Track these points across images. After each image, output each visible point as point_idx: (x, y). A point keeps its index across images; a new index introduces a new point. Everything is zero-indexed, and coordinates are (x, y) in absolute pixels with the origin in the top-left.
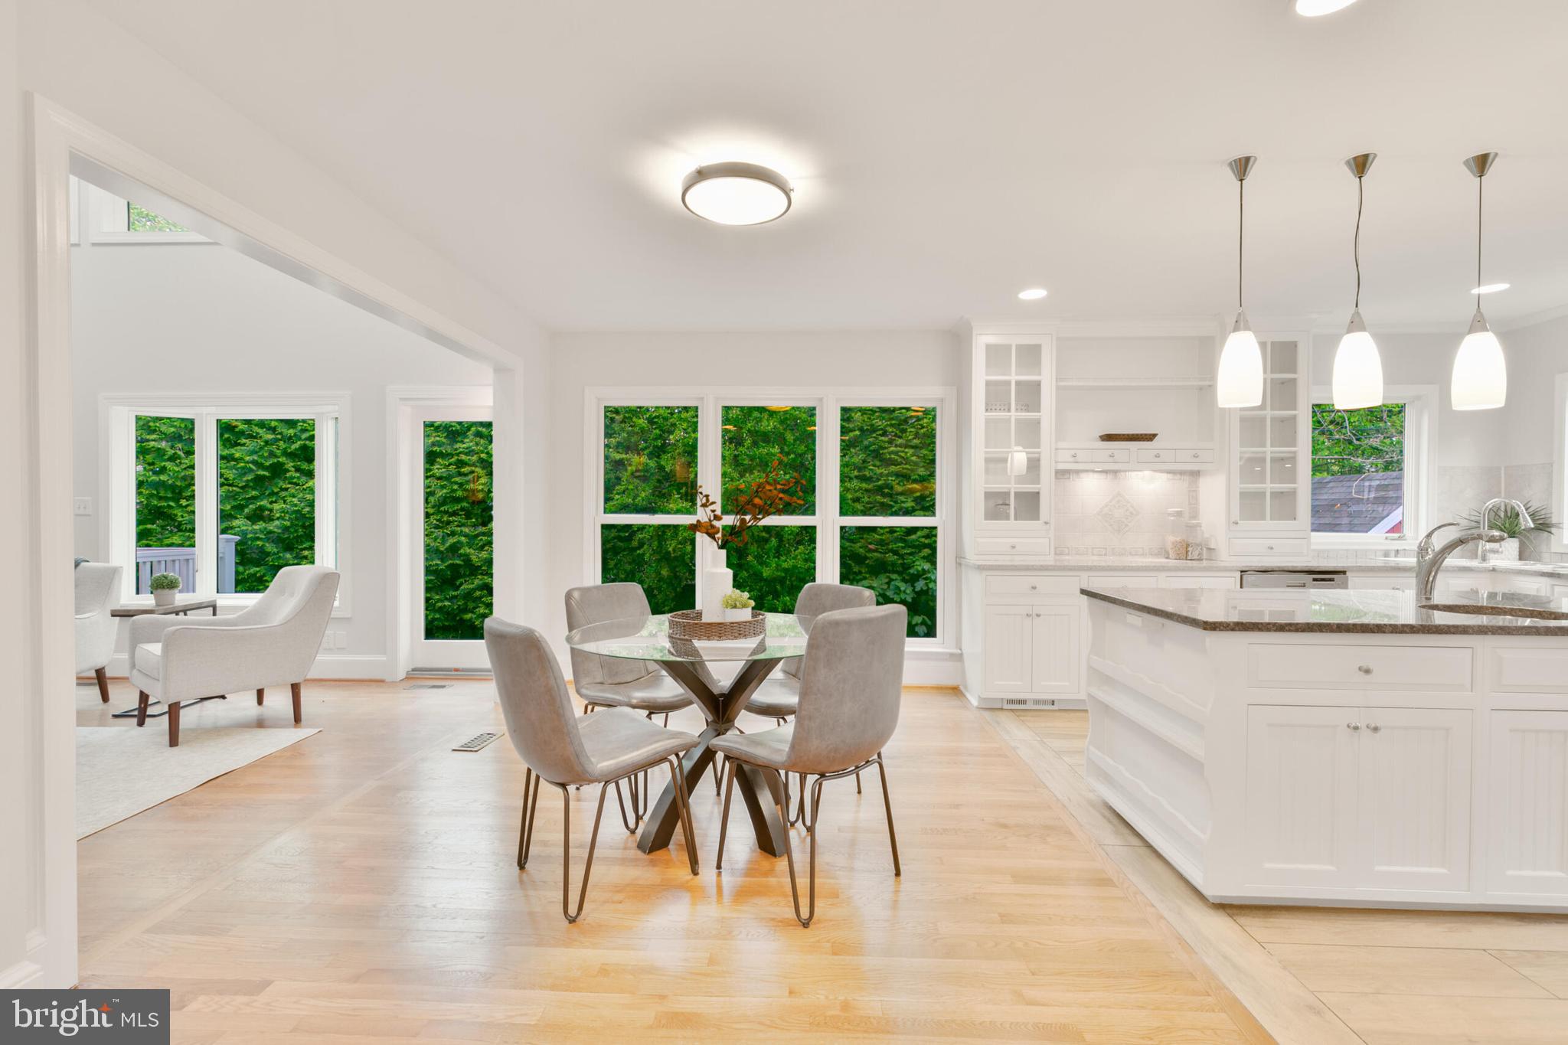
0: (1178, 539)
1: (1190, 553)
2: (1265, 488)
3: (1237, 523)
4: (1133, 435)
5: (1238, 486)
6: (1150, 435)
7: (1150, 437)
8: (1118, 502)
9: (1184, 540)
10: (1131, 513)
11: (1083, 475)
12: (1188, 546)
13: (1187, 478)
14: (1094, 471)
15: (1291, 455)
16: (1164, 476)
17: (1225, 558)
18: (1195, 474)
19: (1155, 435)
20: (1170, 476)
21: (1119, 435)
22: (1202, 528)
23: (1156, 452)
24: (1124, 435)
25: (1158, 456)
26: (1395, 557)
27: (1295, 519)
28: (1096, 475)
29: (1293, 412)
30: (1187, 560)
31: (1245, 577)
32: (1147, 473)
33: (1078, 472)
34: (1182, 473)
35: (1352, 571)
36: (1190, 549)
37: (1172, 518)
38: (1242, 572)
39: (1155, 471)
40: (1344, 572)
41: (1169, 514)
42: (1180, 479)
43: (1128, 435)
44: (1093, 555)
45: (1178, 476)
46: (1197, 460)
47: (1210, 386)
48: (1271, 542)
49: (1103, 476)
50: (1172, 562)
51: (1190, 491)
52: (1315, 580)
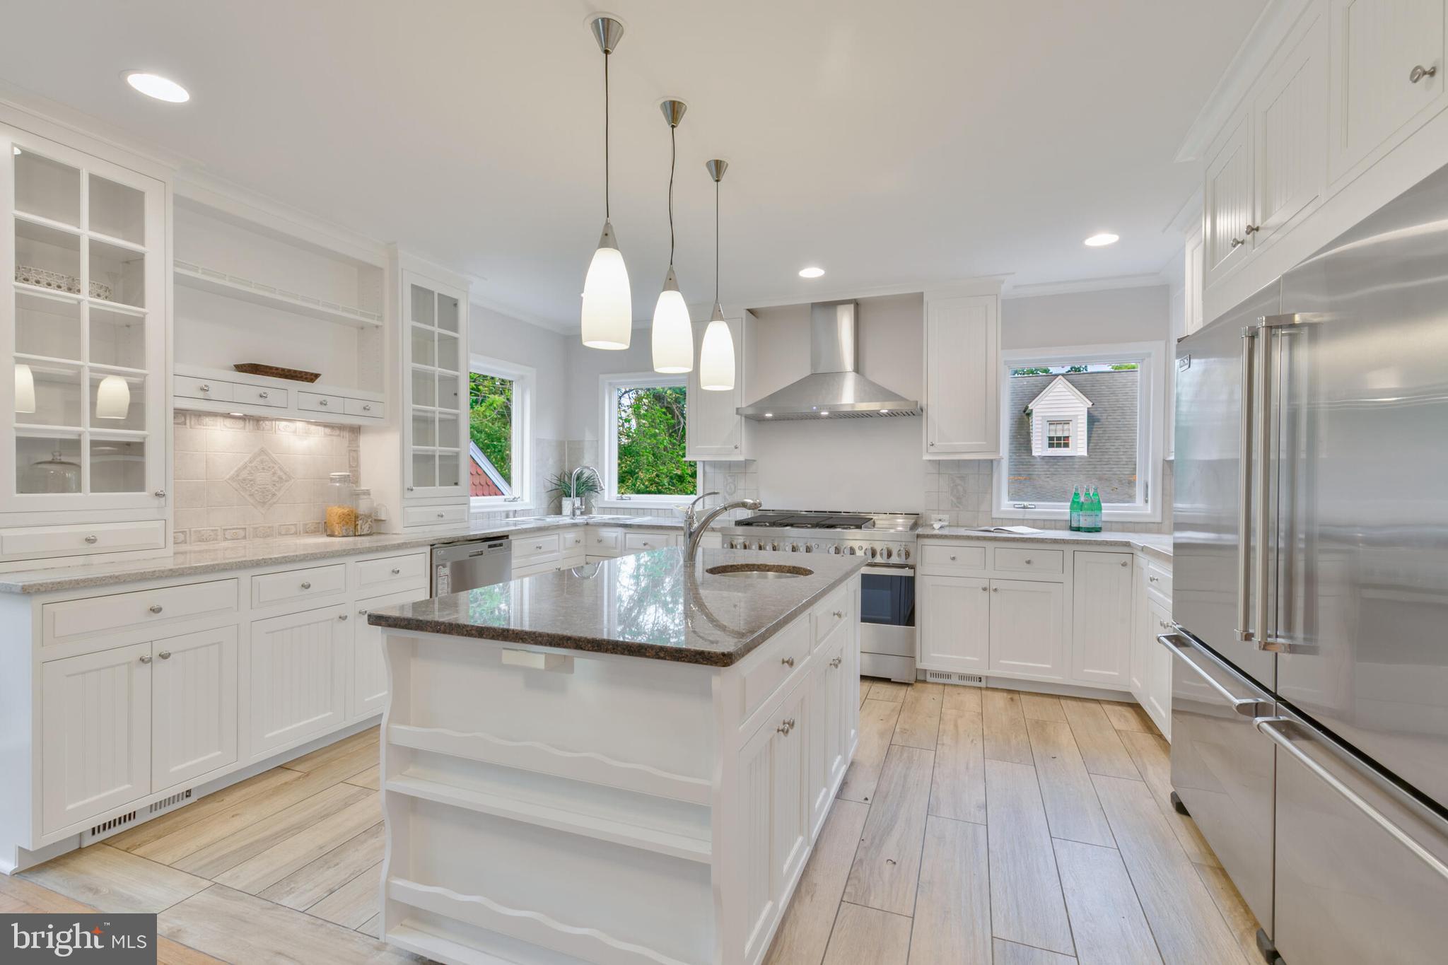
0: (346, 511)
1: (359, 527)
2: (434, 451)
3: (412, 490)
4: (289, 371)
5: (411, 448)
6: (312, 374)
7: (311, 377)
8: (262, 462)
9: (352, 512)
10: (280, 478)
11: (207, 420)
12: (357, 517)
13: (346, 434)
14: (227, 416)
15: (455, 418)
16: (321, 429)
17: (400, 530)
18: (355, 430)
19: (317, 376)
20: (328, 431)
21: (271, 368)
22: (372, 496)
23: (322, 398)
24: (277, 369)
25: (323, 403)
26: (514, 517)
27: (456, 484)
28: (228, 422)
29: (456, 373)
30: (355, 536)
31: (434, 551)
32: (300, 425)
33: (200, 414)
34: (342, 428)
35: (512, 534)
36: (360, 522)
37: (338, 484)
38: (431, 545)
39: (309, 423)
40: (507, 537)
41: (332, 480)
42: (339, 436)
43: (283, 370)
44: (226, 539)
45: (337, 432)
46: (367, 413)
47: (377, 327)
48: (439, 510)
49: (240, 424)
50: (338, 542)
51: (350, 451)
52: (490, 546)
